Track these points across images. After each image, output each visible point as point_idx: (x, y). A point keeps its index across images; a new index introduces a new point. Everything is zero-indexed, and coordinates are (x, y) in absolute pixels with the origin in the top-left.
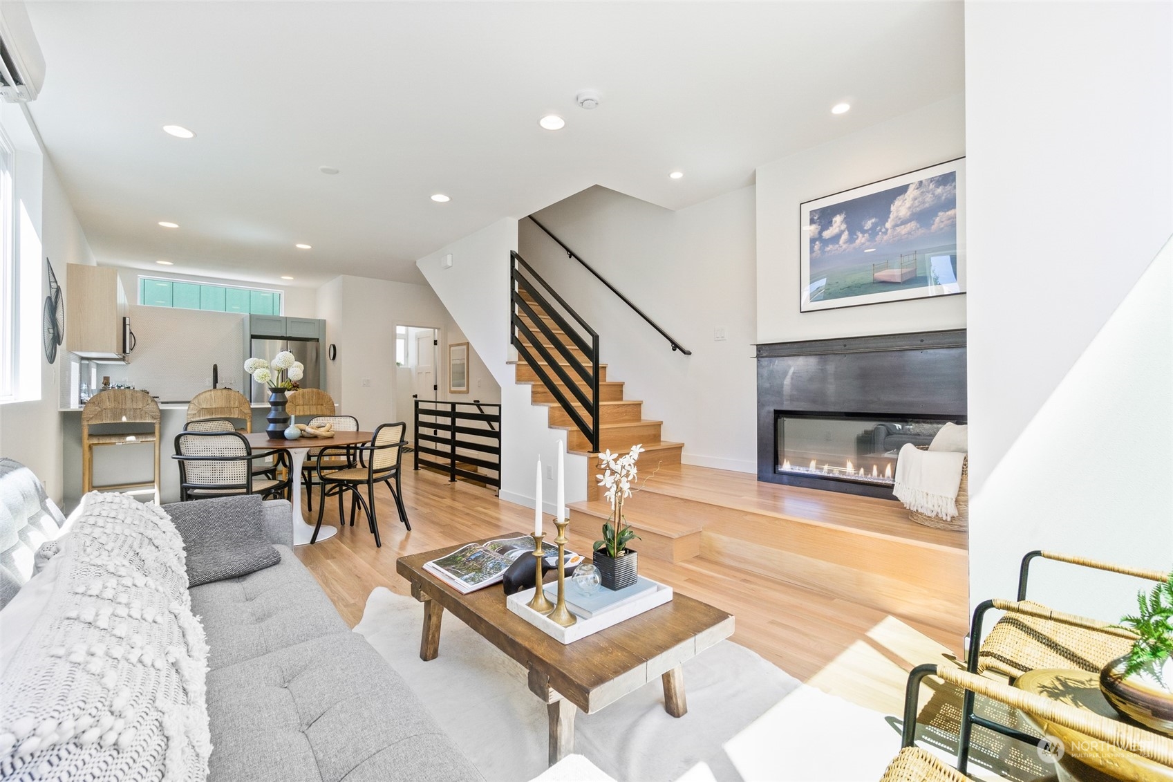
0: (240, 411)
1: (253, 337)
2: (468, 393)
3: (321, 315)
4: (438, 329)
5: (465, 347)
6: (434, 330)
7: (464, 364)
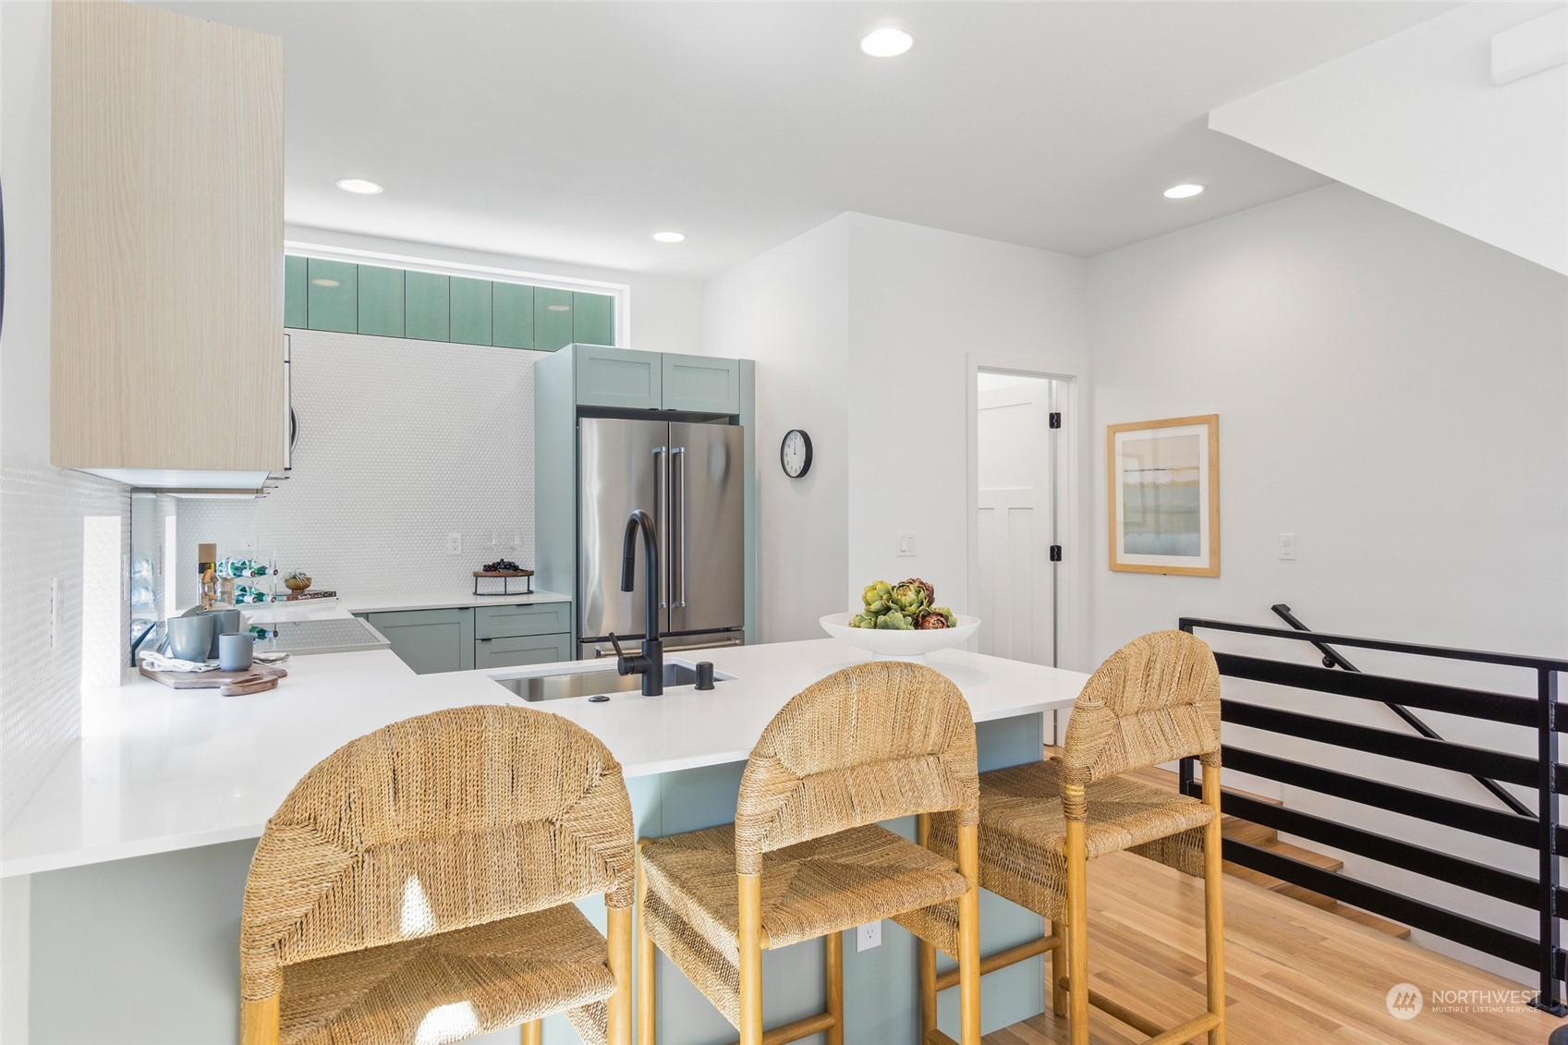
1: (583, 411)
2: (1217, 576)
4: (1067, 378)
5: (1202, 431)
6: (1050, 384)
7: (1196, 484)
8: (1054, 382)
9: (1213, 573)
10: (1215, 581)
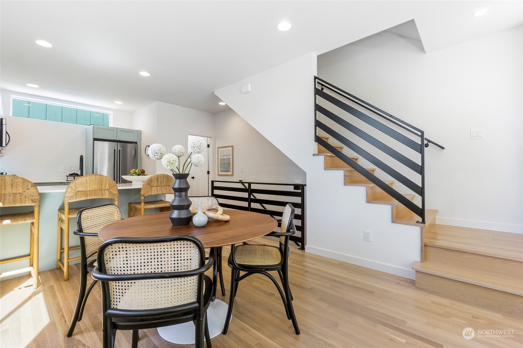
0: (110, 193)
1: (95, 140)
2: (233, 176)
3: (137, 127)
4: (211, 138)
5: (231, 148)
6: (208, 139)
7: (230, 158)
8: (209, 138)
9: (232, 175)
10: (232, 177)
